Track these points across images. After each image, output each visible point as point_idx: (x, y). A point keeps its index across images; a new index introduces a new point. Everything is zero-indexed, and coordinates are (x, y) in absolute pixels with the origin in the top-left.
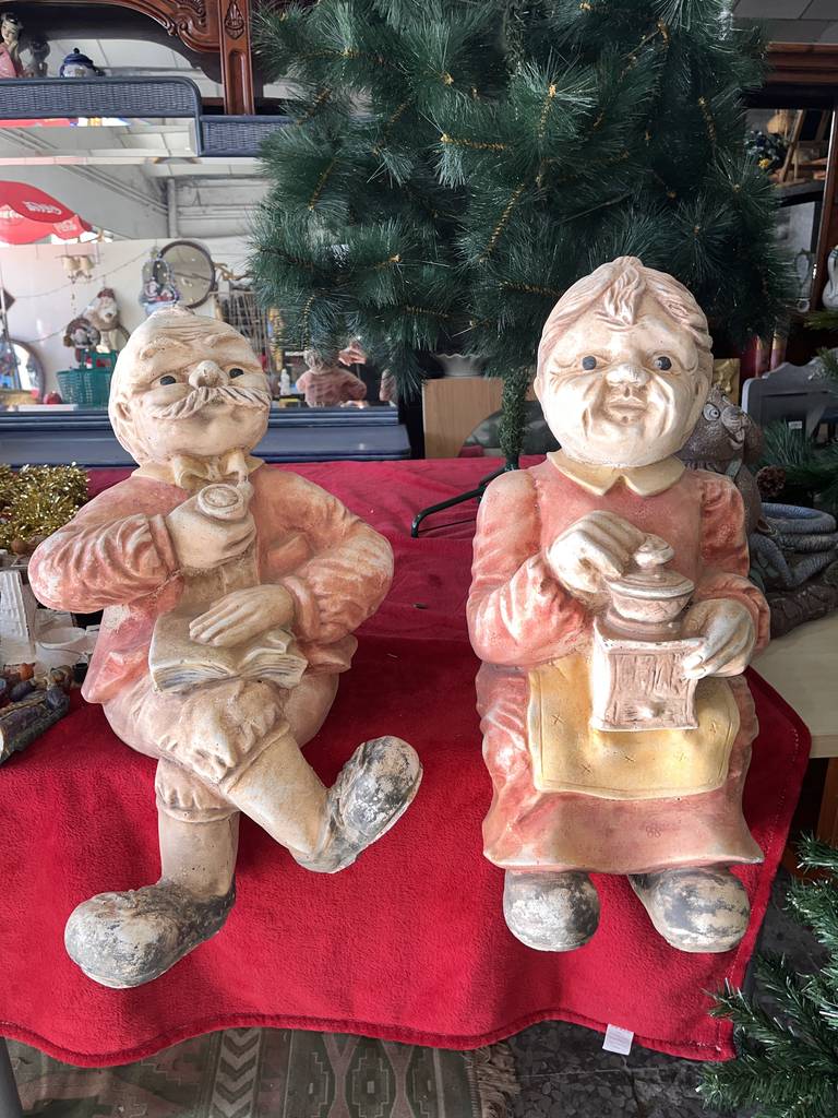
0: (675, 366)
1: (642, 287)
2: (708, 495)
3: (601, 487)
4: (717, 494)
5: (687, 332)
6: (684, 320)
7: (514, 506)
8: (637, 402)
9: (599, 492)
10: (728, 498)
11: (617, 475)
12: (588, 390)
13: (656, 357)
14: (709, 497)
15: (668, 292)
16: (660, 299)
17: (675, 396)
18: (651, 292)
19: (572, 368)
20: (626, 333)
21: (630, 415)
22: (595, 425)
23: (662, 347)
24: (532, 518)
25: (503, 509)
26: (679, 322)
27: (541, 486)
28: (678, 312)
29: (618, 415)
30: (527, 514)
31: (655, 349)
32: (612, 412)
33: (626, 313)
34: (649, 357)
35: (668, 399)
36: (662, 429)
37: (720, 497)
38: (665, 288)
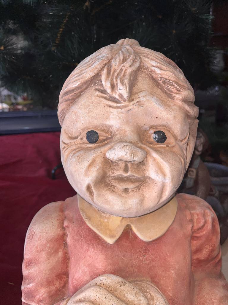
0: (170, 140)
1: (137, 64)
2: (195, 224)
3: (112, 236)
4: (201, 224)
5: (180, 108)
6: (177, 96)
7: (45, 245)
8: (136, 175)
9: (110, 241)
10: (210, 226)
11: (125, 223)
12: (90, 166)
13: (152, 131)
14: (196, 228)
15: (161, 69)
16: (154, 75)
17: (171, 172)
18: (147, 68)
19: (78, 140)
20: (123, 110)
21: (130, 186)
22: (99, 195)
23: (157, 122)
24: (60, 254)
25: (37, 248)
26: (172, 98)
27: (68, 227)
28: (171, 88)
29: (120, 187)
30: (56, 251)
31: (151, 123)
32: (113, 183)
33: (122, 91)
34: (146, 131)
35: (164, 175)
36: (161, 197)
37: (204, 226)
38: (159, 65)
